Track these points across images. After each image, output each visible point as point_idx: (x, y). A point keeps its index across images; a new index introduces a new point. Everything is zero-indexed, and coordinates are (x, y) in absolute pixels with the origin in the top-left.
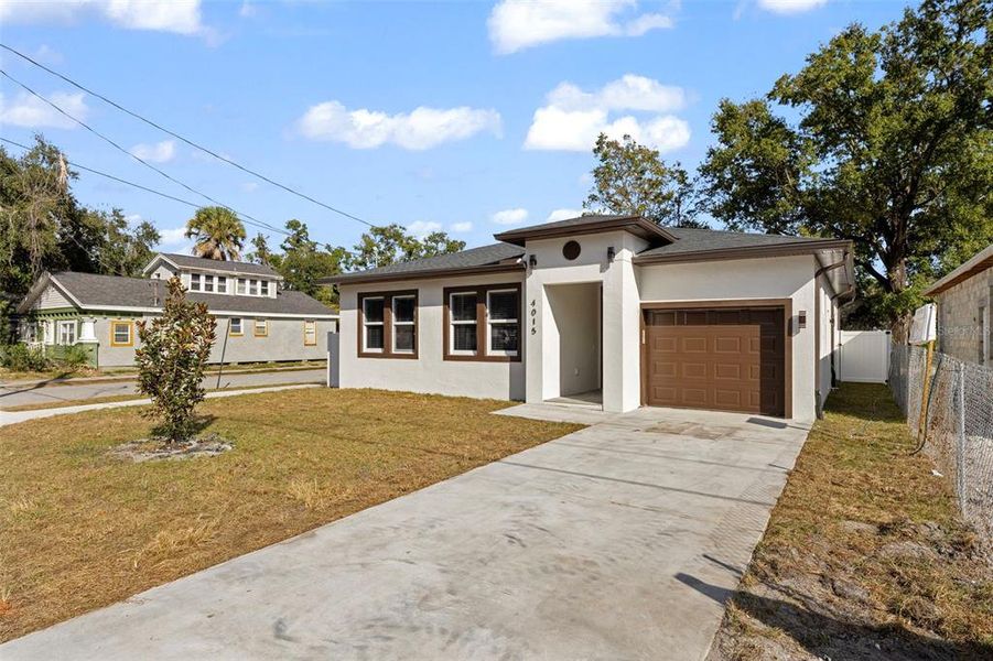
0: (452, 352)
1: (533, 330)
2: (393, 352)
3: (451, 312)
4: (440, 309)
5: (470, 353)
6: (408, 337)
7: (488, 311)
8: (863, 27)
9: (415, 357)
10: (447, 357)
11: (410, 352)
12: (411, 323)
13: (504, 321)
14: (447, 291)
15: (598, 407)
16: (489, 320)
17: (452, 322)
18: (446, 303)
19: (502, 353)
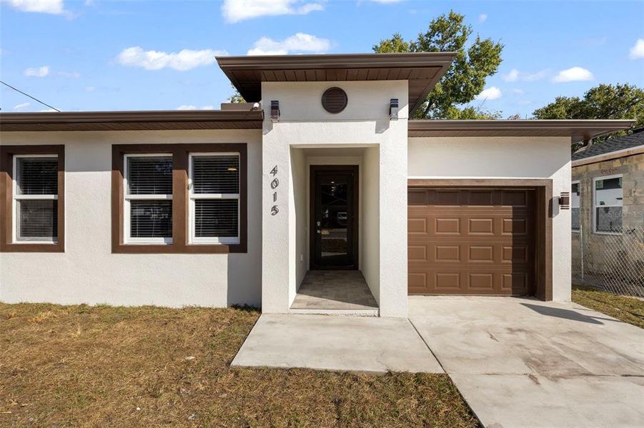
0: (128, 239)
1: (274, 208)
2: (15, 241)
3: (125, 181)
4: (107, 176)
5: (160, 241)
6: (45, 218)
7: (190, 181)
8: (402, 37)
9: (59, 248)
10: (118, 247)
11: (49, 241)
12: (52, 197)
13: (219, 196)
14: (118, 151)
15: (373, 311)
16: (192, 196)
17: (127, 195)
18: (117, 166)
19: (214, 241)
